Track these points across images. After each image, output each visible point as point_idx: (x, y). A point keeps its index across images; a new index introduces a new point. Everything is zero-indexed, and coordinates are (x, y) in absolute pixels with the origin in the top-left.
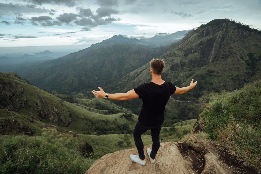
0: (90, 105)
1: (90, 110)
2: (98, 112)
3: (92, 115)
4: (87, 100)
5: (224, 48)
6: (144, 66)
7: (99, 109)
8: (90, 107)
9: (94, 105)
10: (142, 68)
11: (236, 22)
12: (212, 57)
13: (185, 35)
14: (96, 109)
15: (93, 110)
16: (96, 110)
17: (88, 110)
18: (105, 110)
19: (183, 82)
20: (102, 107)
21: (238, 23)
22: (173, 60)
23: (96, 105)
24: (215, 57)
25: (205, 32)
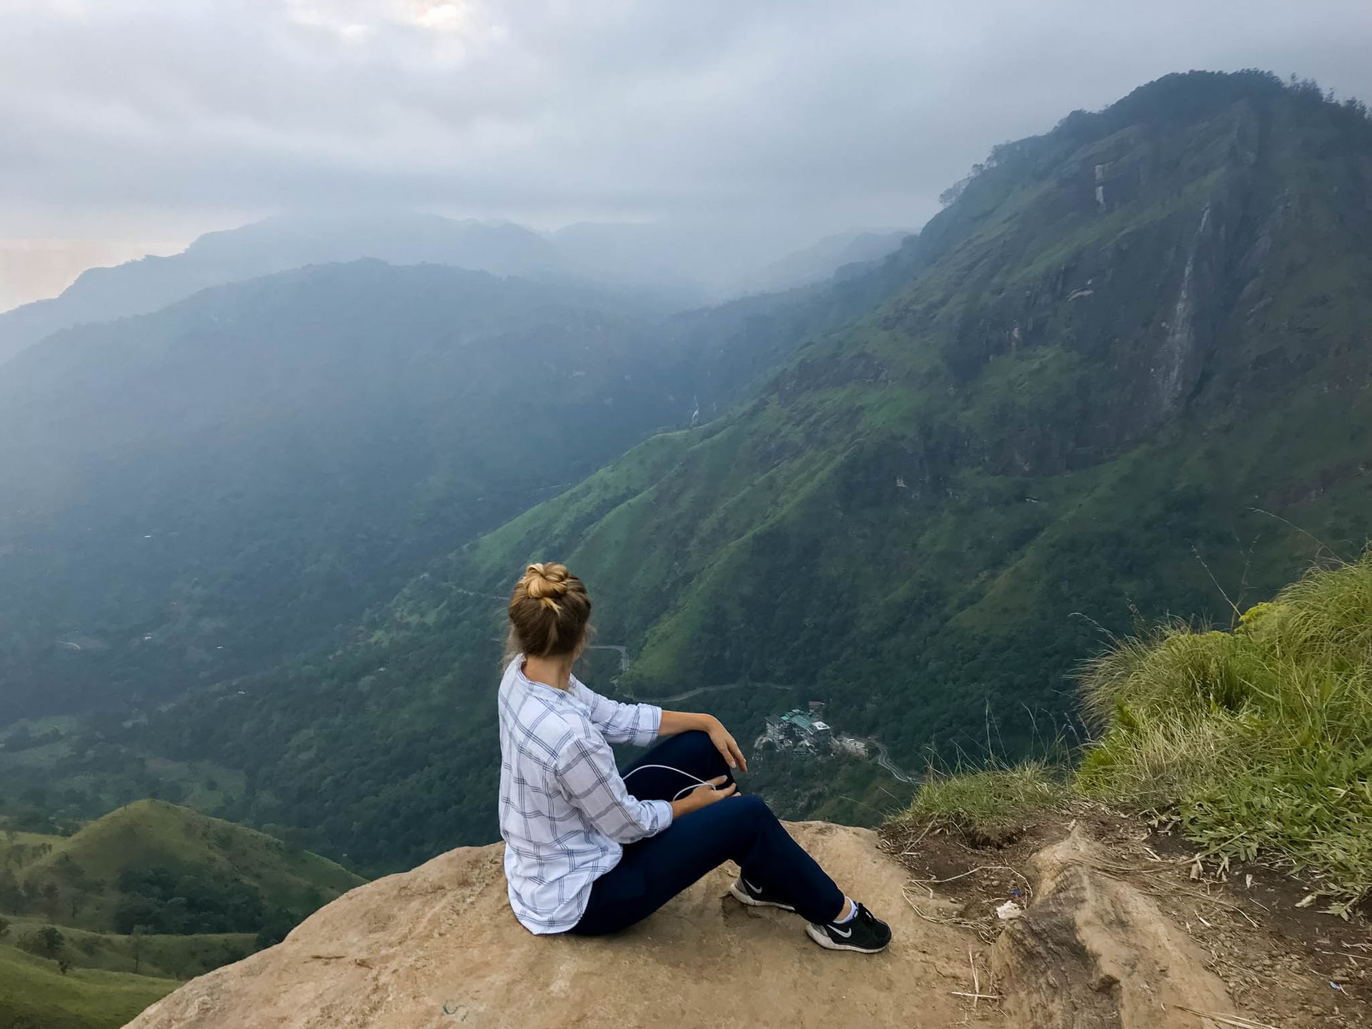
0: (51, 890)
1: (48, 946)
2: (146, 966)
3: (76, 995)
4: (20, 848)
5: (1262, 303)
6: (604, 473)
7: (160, 926)
8: (52, 912)
9: (98, 887)
10: (588, 489)
11: (1325, 93)
12: (1175, 374)
13: (944, 197)
14: (125, 929)
15: (89, 948)
16: (121, 938)
17: (24, 945)
18: (222, 929)
19: (961, 607)
20: (191, 905)
21: (1342, 103)
22: (855, 413)
23: (128, 882)
24: (1205, 377)
25: (1099, 175)
